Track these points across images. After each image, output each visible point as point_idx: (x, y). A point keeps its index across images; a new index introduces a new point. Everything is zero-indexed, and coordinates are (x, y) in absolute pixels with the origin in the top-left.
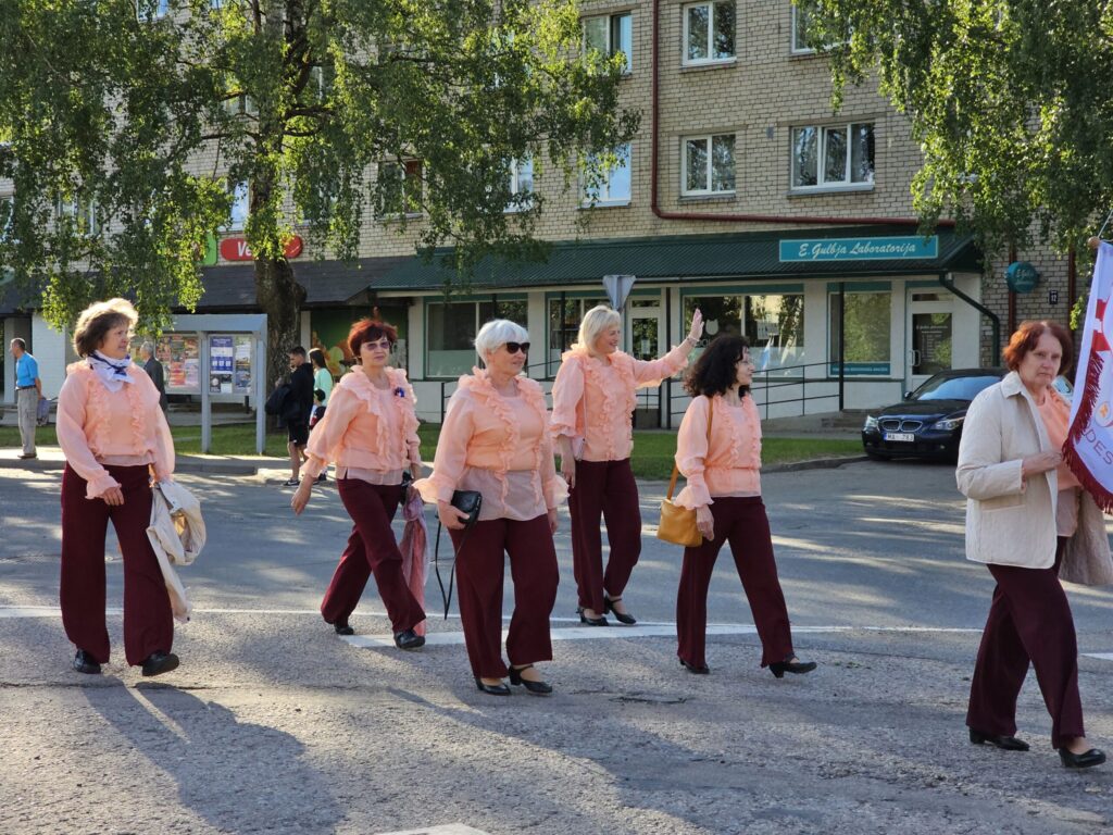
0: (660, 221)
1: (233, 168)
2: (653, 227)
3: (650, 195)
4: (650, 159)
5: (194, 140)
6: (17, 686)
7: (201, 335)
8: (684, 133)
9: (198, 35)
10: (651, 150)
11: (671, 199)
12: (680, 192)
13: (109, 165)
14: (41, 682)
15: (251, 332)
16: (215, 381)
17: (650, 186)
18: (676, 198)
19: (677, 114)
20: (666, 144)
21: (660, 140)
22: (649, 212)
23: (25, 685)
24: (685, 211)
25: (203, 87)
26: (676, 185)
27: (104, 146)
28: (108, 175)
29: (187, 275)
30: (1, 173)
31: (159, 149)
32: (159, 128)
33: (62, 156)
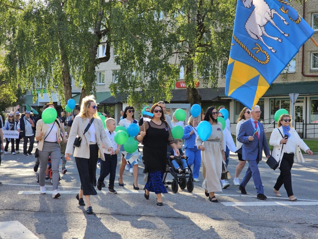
0: (304, 77)
1: (181, 62)
2: (302, 79)
3: (301, 70)
4: (301, 59)
5: (170, 54)
7: (171, 109)
8: (312, 51)
9: (172, 24)
10: (302, 56)
11: (308, 71)
12: (310, 68)
13: (147, 61)
15: (186, 109)
17: (301, 67)
18: (309, 70)
19: (310, 46)
20: (306, 54)
21: (304, 53)
22: (301, 74)
24: (312, 74)
25: (173, 39)
26: (309, 66)
27: (146, 55)
28: (146, 64)
29: (168, 92)
30: (117, 64)
31: (161, 56)
32: (161, 51)
33: (134, 58)
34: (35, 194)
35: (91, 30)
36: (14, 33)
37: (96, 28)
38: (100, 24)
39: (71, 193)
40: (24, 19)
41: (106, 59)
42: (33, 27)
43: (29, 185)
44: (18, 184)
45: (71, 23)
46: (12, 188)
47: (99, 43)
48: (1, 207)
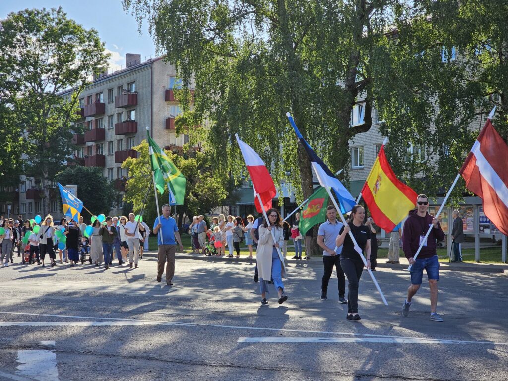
5: (472, 115)
6: (410, 379)
7: (475, 206)
9: (472, 67)
13: (432, 128)
16: (482, 228)
25: (475, 90)
27: (431, 119)
30: (383, 135)
31: (456, 120)
32: (455, 110)
33: (410, 125)
34: (263, 343)
35: (341, 83)
36: (223, 92)
37: (349, 79)
38: (356, 72)
39: (319, 341)
40: (238, 70)
41: (365, 128)
42: (252, 83)
43: (253, 328)
44: (236, 326)
45: (310, 73)
46: (228, 332)
47: (354, 103)
48: (214, 362)
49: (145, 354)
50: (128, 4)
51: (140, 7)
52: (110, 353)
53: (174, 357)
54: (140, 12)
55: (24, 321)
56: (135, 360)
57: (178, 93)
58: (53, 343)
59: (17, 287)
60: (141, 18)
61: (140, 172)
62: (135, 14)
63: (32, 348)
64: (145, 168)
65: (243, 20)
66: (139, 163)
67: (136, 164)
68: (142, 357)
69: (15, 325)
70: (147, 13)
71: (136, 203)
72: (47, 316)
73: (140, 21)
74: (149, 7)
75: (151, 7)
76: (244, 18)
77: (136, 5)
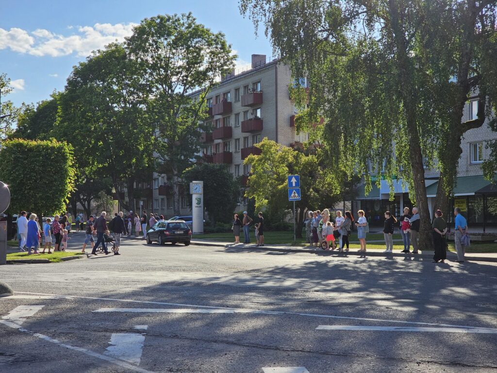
6: (469, 366)
14: (480, 365)
23: (473, 366)
34: (340, 330)
36: (336, 91)
37: (461, 75)
38: (467, 69)
39: (394, 330)
40: (348, 70)
41: (478, 124)
44: (321, 314)
45: (420, 70)
46: (311, 320)
47: (467, 99)
48: (287, 347)
49: (226, 339)
50: (245, 8)
51: (256, 10)
52: (193, 337)
53: (251, 341)
54: (256, 15)
55: (127, 307)
56: (215, 344)
57: (293, 92)
58: (145, 327)
59: (132, 277)
60: (257, 21)
61: (262, 168)
62: (251, 18)
63: (125, 332)
64: (266, 164)
65: (353, 21)
66: (260, 160)
67: (257, 161)
68: (222, 342)
69: (117, 311)
70: (263, 17)
71: (258, 199)
72: (149, 303)
73: (256, 24)
74: (265, 10)
75: (266, 11)
76: (355, 19)
77: (252, 9)
